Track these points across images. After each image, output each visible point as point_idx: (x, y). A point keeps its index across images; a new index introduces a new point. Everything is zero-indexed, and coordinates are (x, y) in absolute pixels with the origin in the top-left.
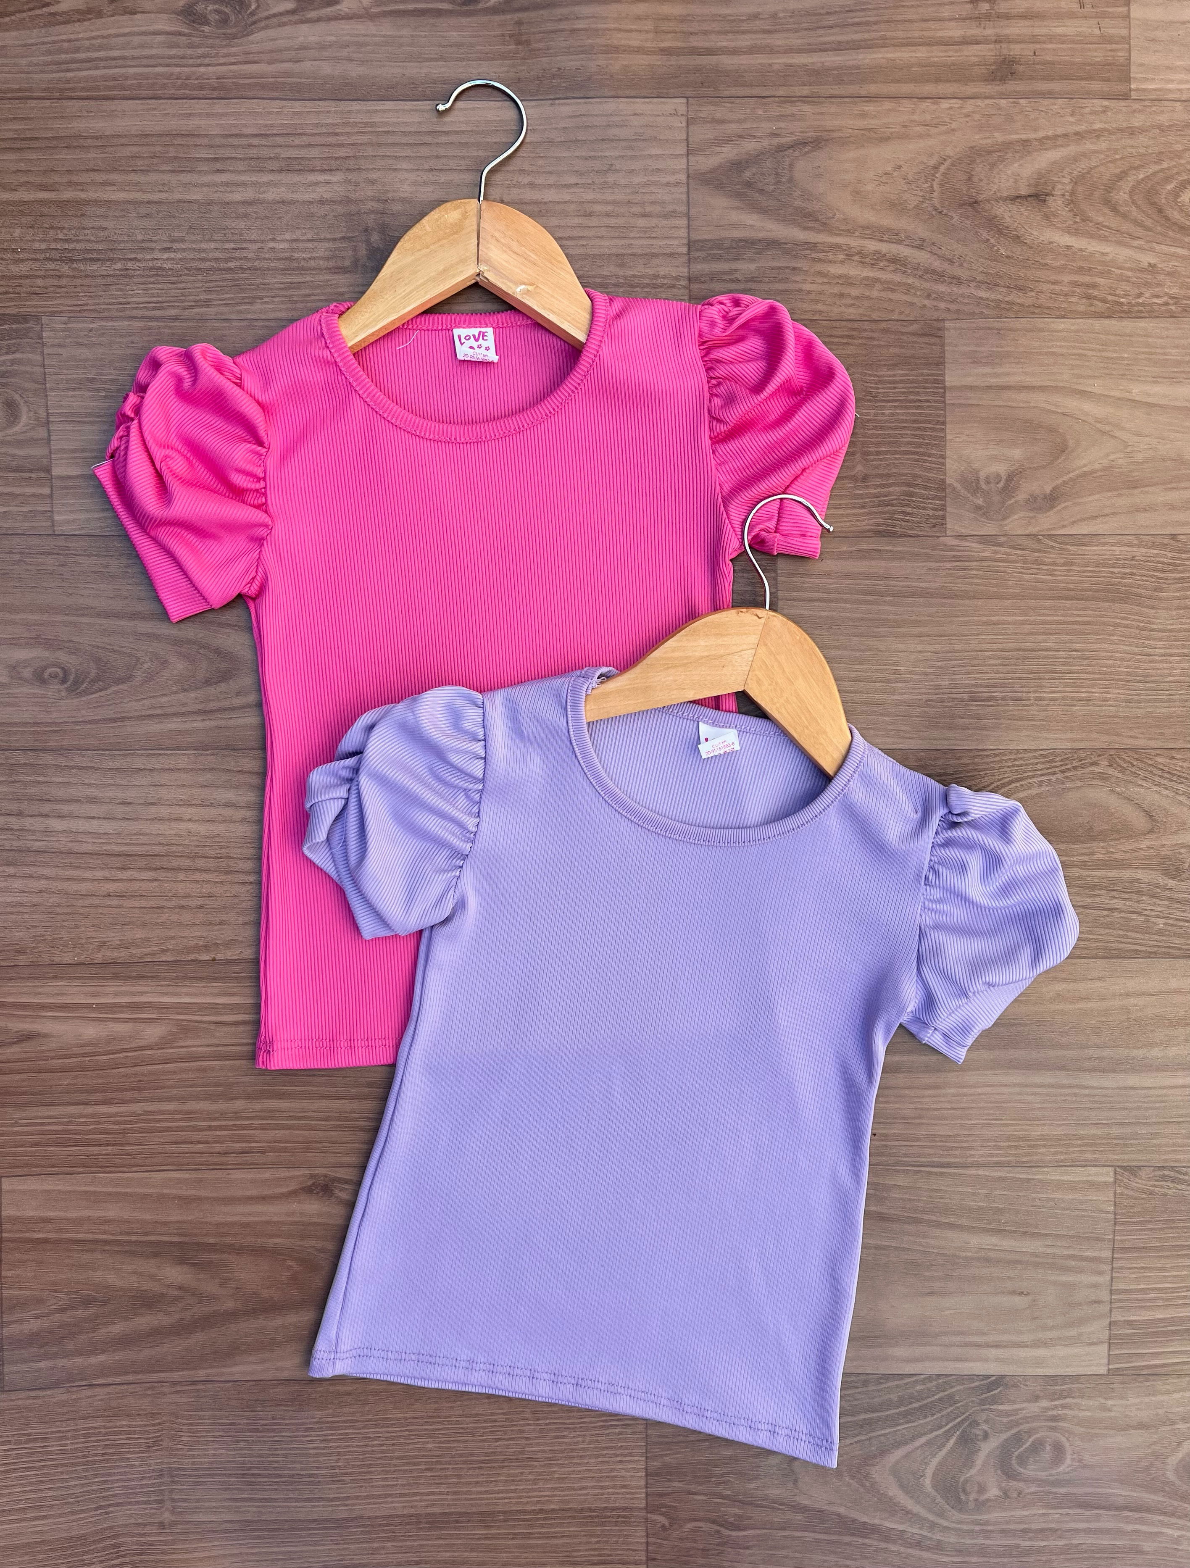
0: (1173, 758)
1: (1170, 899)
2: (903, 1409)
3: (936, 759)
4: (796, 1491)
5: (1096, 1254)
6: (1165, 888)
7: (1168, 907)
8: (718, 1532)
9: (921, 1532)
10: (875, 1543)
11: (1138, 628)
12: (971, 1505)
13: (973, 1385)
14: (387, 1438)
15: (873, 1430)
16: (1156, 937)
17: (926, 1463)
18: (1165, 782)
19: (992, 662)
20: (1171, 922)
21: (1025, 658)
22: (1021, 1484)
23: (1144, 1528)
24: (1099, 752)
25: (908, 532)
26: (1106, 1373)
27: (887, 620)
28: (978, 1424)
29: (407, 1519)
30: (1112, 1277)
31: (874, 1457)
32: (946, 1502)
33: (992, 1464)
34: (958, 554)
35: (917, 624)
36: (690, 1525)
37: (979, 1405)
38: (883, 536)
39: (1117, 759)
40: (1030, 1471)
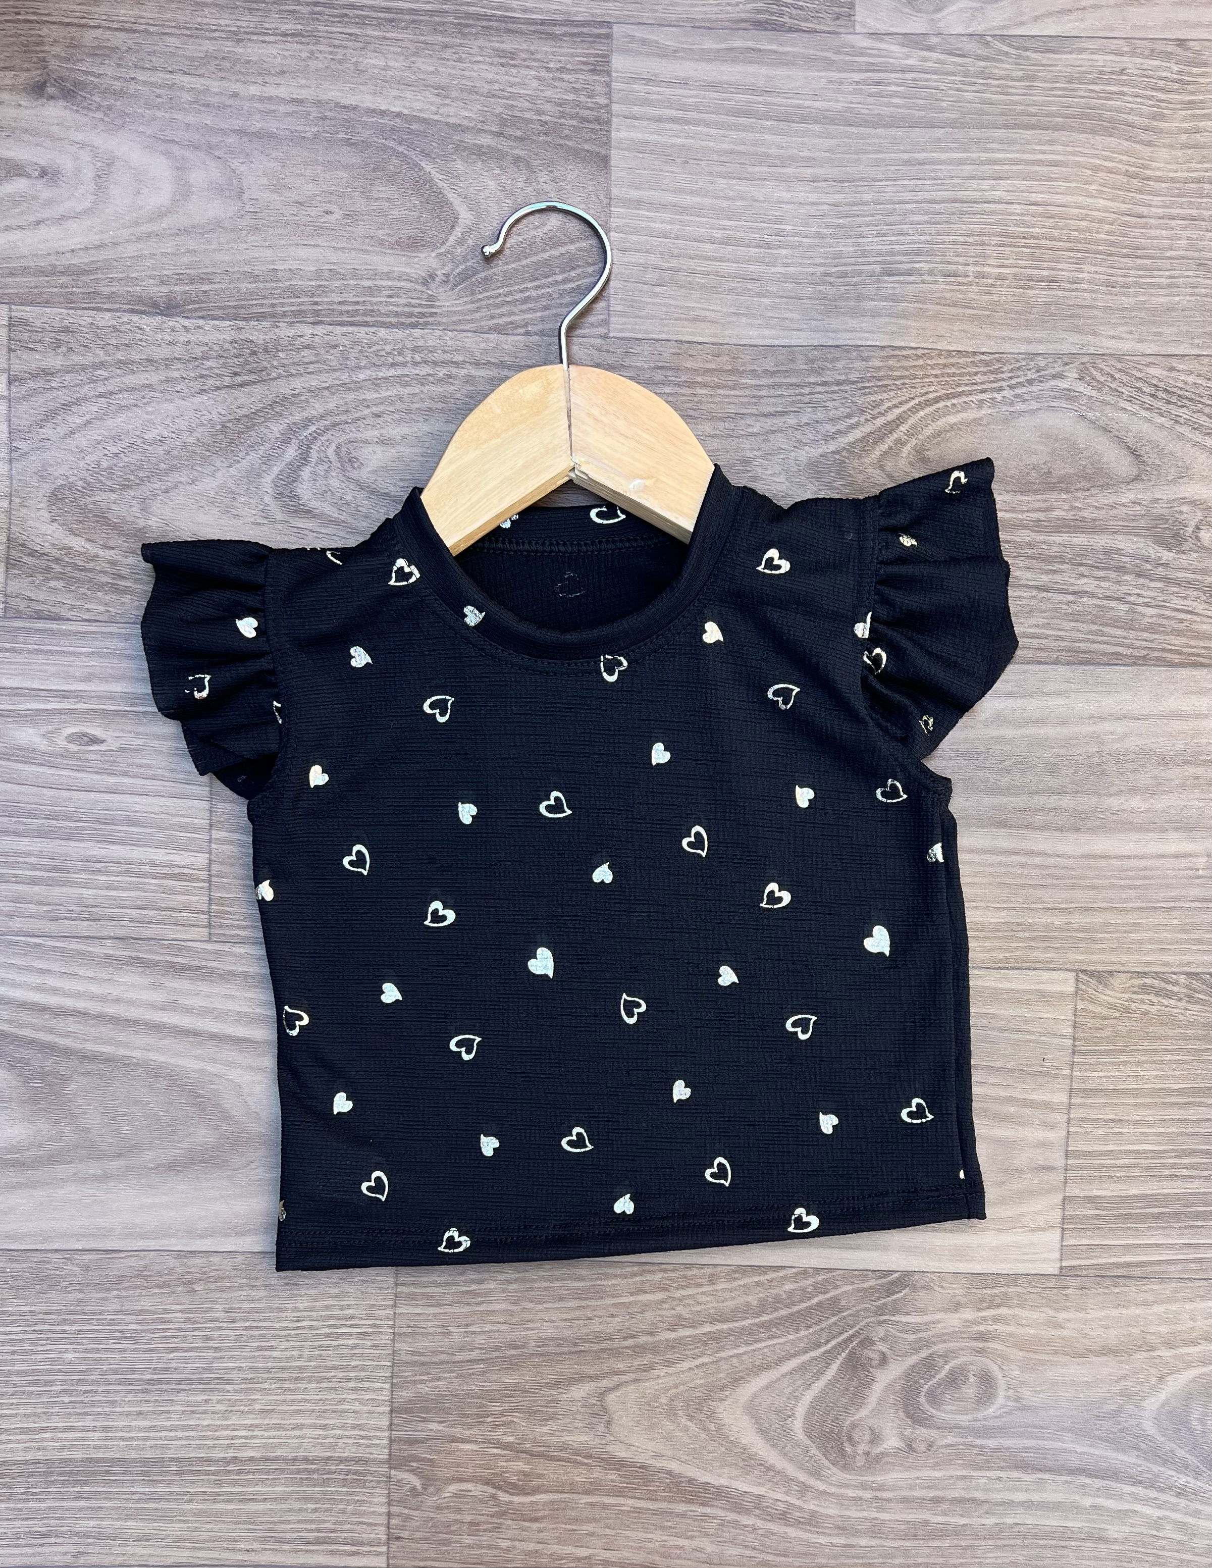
0: (1173, 369)
1: (1166, 580)
2: (765, 1318)
3: (837, 359)
4: (609, 1438)
5: (1047, 1097)
6: (1158, 563)
8: (494, 1497)
9: (788, 1498)
10: (721, 1513)
11: (1127, 174)
12: (860, 1461)
13: (866, 1285)
15: (721, 1349)
16: (1146, 635)
17: (796, 1398)
18: (1161, 404)
19: (916, 218)
20: (1167, 613)
21: (963, 213)
22: (933, 1432)
23: (1110, 1504)
24: (1066, 359)
25: (803, 24)
26: (1056, 1272)
27: (768, 155)
28: (873, 1343)
29: (31, 1468)
30: (1068, 1133)
31: (723, 1388)
32: (825, 1455)
33: (892, 1401)
34: (871, 60)
35: (809, 162)
36: (453, 1488)
37: (876, 1314)
38: (766, 30)
39: (1092, 370)
40: (946, 1414)
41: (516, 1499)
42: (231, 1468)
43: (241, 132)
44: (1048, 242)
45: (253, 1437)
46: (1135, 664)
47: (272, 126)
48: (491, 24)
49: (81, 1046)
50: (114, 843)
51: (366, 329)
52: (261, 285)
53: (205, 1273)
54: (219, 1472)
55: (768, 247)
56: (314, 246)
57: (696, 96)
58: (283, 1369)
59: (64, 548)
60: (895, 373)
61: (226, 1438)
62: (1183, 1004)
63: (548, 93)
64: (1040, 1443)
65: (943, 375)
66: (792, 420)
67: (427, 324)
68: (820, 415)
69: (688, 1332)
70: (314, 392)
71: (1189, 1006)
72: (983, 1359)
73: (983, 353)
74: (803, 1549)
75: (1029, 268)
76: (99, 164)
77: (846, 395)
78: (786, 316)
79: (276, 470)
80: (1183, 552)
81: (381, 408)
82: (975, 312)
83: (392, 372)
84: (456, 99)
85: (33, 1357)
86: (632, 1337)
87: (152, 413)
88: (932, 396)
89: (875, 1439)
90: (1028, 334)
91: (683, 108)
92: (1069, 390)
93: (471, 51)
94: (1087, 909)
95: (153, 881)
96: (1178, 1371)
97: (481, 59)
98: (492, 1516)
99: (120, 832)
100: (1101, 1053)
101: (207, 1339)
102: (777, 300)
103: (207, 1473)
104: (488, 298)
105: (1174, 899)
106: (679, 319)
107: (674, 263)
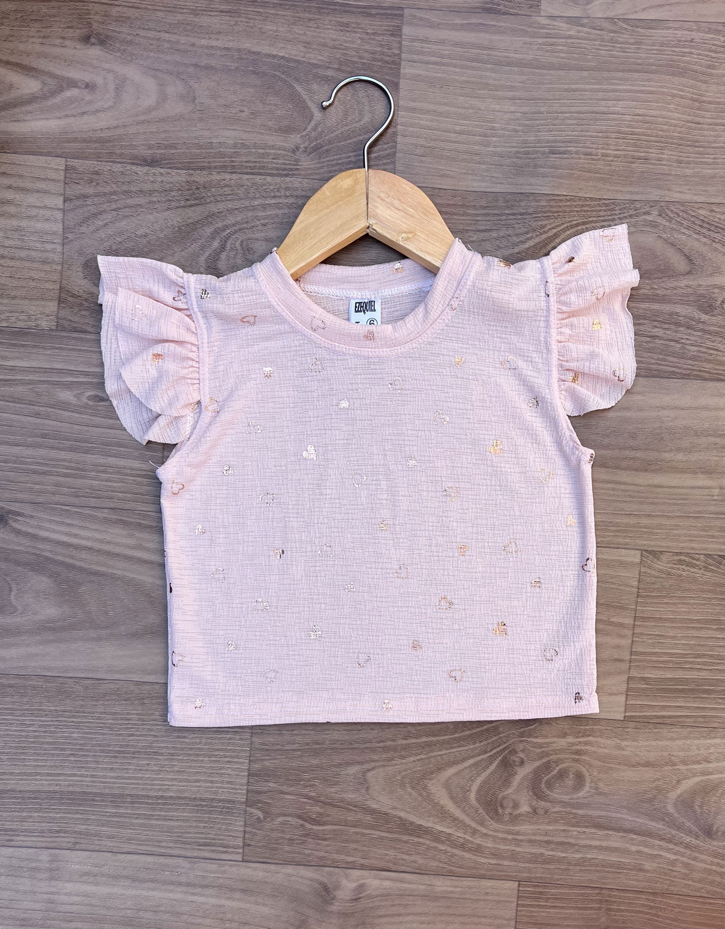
0: (712, 211)
1: (703, 331)
2: (457, 735)
3: (521, 201)
4: (367, 797)
5: (621, 620)
6: (699, 322)
7: (700, 337)
8: (302, 825)
9: (465, 836)
10: (428, 842)
11: (692, 99)
12: (506, 818)
14: (40, 726)
15: (432, 751)
16: (690, 362)
17: (472, 781)
18: (704, 231)
19: (570, 122)
20: (703, 350)
21: (596, 119)
22: (548, 804)
23: (646, 850)
24: (652, 204)
25: (511, 10)
26: (622, 719)
27: (488, 84)
28: (516, 753)
29: (53, 795)
30: (633, 641)
31: (432, 773)
32: (487, 813)
33: (525, 785)
34: (549, 31)
35: (511, 88)
36: (281, 819)
37: (519, 736)
38: (490, 13)
39: (666, 210)
40: (556, 794)
41: (315, 827)
42: (160, 801)
43: (196, 66)
44: (645, 137)
45: (172, 785)
46: (683, 378)
47: (213, 63)
48: (336, 7)
49: (89, 567)
50: (111, 456)
51: (260, 177)
52: (203, 151)
53: (150, 694)
54: (153, 803)
55: (486, 136)
56: (233, 130)
57: (450, 50)
58: (191, 749)
59: (90, 293)
60: (554, 209)
61: (159, 785)
62: (702, 571)
63: (367, 47)
64: (609, 814)
65: (581, 211)
66: (494, 234)
67: (293, 174)
68: (510, 232)
69: (414, 741)
70: (230, 211)
71: (705, 573)
72: (578, 765)
73: (605, 199)
74: (473, 865)
75: (633, 151)
76: (117, 81)
77: (525, 221)
78: (494, 175)
79: (207, 254)
80: (714, 316)
81: (266, 221)
82: (601, 176)
83: (273, 201)
84: (316, 49)
85: (56, 735)
86: (382, 741)
87: (141, 220)
88: (574, 222)
89: (516, 806)
90: (631, 189)
91: (442, 57)
92: (652, 221)
93: (325, 23)
94: (649, 516)
95: (131, 478)
96: (689, 778)
97: (329, 27)
98: (301, 836)
99: (114, 450)
100: (653, 597)
101: (150, 730)
102: (489, 166)
103: (147, 803)
104: (328, 161)
105: (699, 512)
106: (434, 175)
107: (433, 144)
